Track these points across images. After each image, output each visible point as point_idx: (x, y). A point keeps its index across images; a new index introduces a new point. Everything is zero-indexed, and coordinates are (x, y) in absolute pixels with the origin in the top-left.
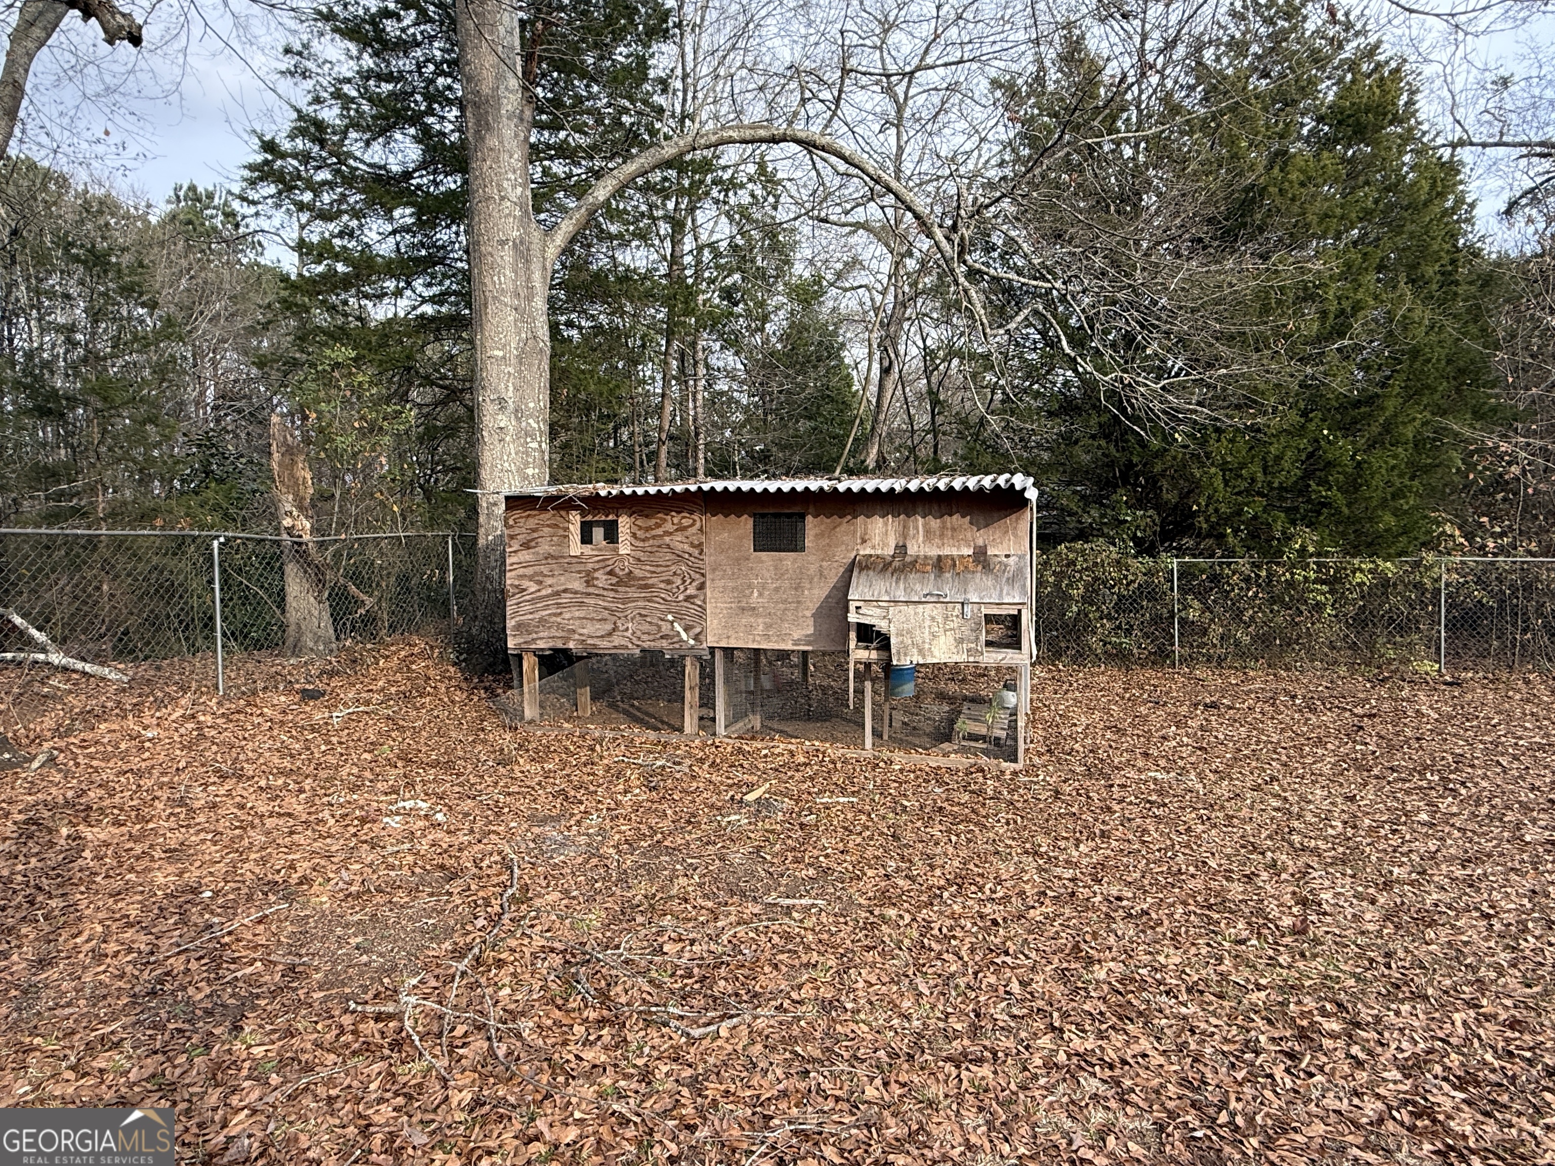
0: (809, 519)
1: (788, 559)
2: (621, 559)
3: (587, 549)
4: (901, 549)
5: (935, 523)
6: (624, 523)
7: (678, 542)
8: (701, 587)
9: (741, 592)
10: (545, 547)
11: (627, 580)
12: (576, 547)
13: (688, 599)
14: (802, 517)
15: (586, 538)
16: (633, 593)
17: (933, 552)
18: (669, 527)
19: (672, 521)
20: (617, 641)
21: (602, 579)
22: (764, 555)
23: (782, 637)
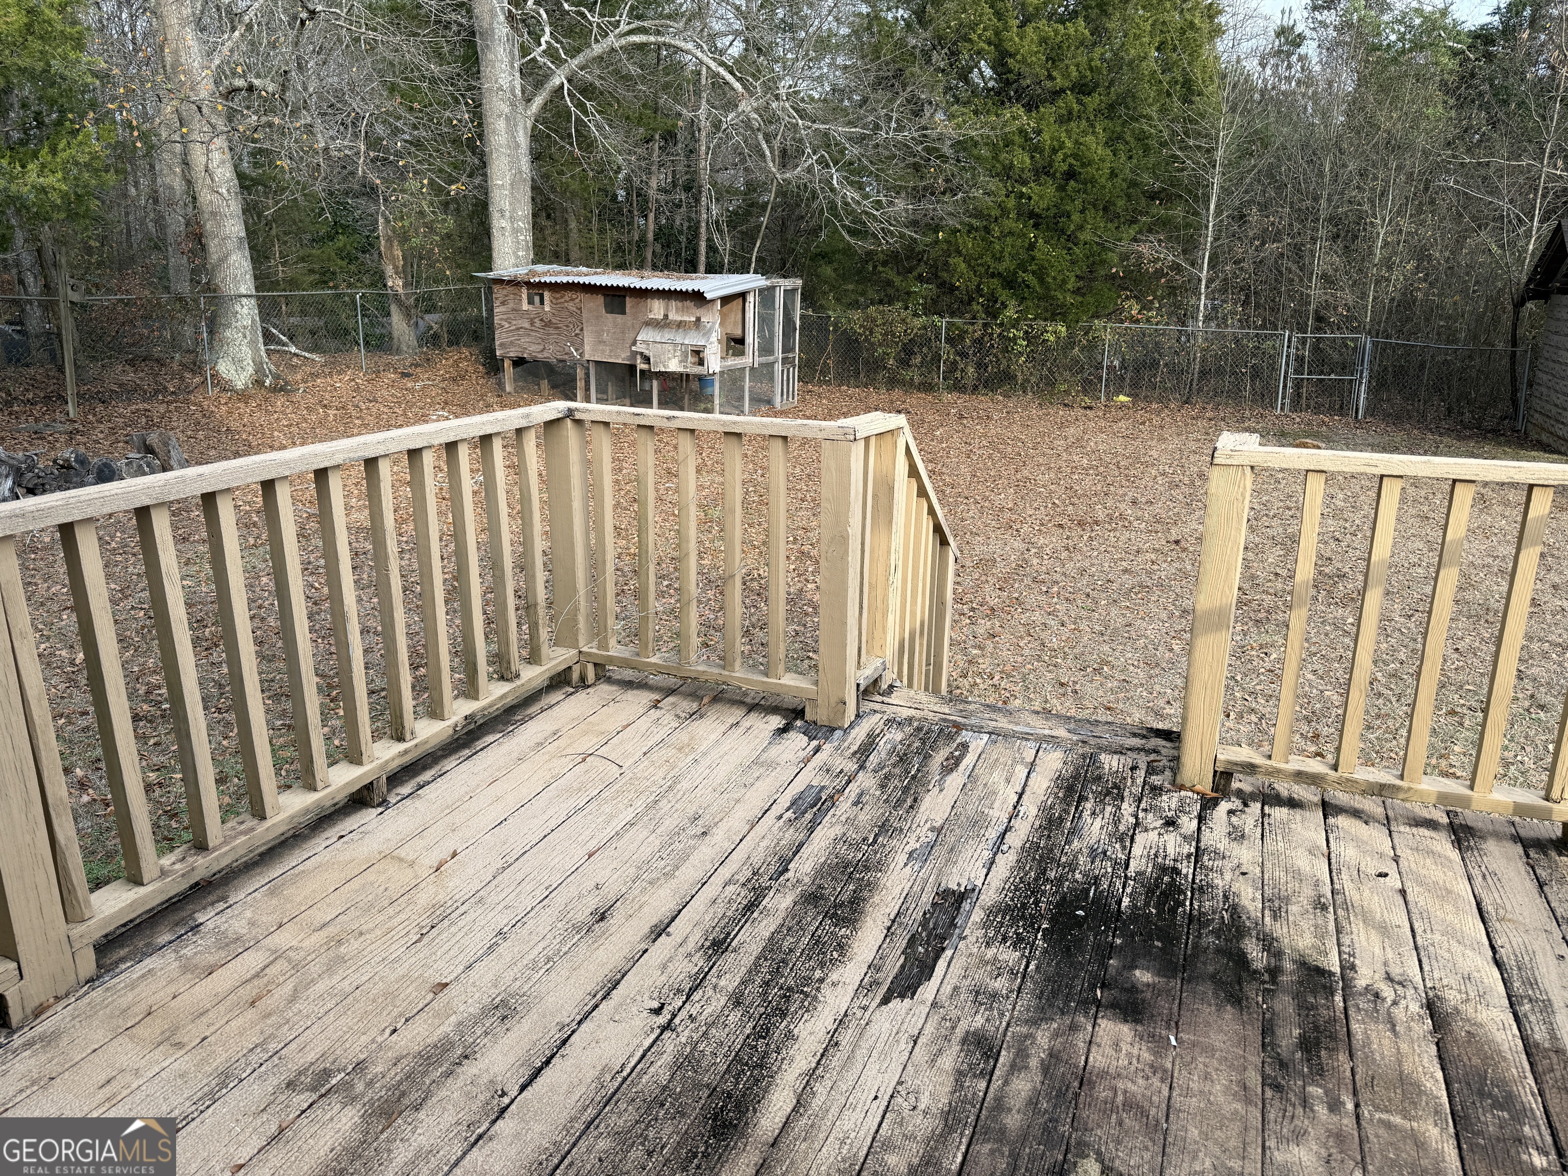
0: (627, 299)
1: (619, 318)
2: (546, 313)
3: (531, 307)
4: (666, 316)
5: (680, 304)
6: (547, 295)
7: (571, 306)
8: (582, 330)
9: (599, 333)
10: (511, 305)
11: (548, 324)
12: (525, 306)
13: (576, 335)
14: (624, 297)
15: (531, 302)
16: (552, 331)
17: (679, 318)
18: (567, 298)
19: (568, 295)
20: (546, 354)
21: (538, 323)
22: (609, 315)
23: (617, 357)
